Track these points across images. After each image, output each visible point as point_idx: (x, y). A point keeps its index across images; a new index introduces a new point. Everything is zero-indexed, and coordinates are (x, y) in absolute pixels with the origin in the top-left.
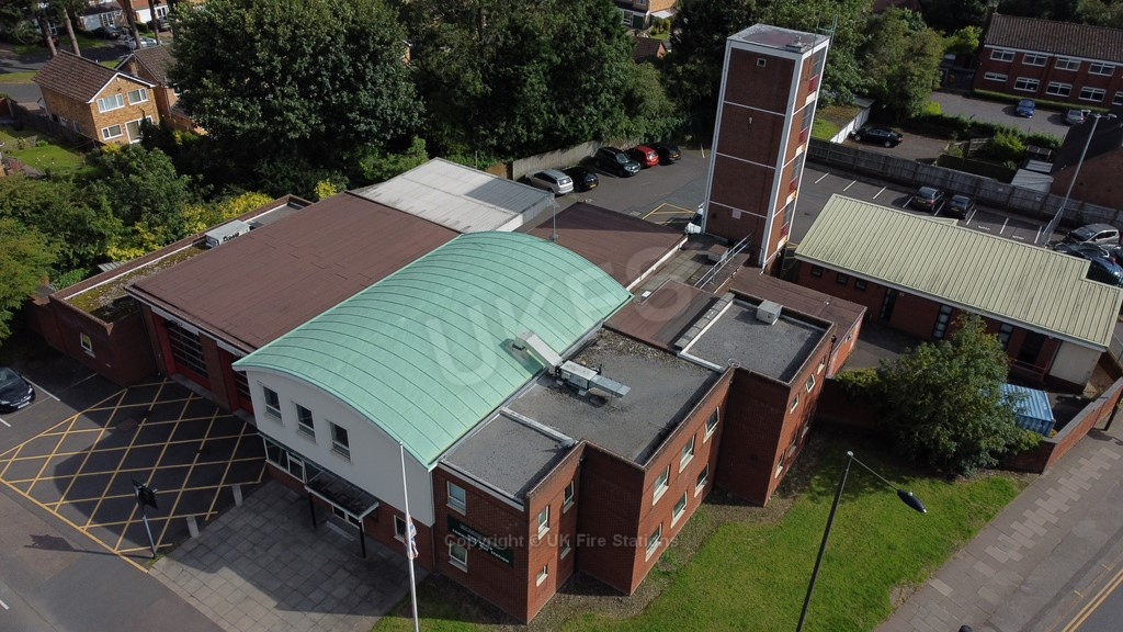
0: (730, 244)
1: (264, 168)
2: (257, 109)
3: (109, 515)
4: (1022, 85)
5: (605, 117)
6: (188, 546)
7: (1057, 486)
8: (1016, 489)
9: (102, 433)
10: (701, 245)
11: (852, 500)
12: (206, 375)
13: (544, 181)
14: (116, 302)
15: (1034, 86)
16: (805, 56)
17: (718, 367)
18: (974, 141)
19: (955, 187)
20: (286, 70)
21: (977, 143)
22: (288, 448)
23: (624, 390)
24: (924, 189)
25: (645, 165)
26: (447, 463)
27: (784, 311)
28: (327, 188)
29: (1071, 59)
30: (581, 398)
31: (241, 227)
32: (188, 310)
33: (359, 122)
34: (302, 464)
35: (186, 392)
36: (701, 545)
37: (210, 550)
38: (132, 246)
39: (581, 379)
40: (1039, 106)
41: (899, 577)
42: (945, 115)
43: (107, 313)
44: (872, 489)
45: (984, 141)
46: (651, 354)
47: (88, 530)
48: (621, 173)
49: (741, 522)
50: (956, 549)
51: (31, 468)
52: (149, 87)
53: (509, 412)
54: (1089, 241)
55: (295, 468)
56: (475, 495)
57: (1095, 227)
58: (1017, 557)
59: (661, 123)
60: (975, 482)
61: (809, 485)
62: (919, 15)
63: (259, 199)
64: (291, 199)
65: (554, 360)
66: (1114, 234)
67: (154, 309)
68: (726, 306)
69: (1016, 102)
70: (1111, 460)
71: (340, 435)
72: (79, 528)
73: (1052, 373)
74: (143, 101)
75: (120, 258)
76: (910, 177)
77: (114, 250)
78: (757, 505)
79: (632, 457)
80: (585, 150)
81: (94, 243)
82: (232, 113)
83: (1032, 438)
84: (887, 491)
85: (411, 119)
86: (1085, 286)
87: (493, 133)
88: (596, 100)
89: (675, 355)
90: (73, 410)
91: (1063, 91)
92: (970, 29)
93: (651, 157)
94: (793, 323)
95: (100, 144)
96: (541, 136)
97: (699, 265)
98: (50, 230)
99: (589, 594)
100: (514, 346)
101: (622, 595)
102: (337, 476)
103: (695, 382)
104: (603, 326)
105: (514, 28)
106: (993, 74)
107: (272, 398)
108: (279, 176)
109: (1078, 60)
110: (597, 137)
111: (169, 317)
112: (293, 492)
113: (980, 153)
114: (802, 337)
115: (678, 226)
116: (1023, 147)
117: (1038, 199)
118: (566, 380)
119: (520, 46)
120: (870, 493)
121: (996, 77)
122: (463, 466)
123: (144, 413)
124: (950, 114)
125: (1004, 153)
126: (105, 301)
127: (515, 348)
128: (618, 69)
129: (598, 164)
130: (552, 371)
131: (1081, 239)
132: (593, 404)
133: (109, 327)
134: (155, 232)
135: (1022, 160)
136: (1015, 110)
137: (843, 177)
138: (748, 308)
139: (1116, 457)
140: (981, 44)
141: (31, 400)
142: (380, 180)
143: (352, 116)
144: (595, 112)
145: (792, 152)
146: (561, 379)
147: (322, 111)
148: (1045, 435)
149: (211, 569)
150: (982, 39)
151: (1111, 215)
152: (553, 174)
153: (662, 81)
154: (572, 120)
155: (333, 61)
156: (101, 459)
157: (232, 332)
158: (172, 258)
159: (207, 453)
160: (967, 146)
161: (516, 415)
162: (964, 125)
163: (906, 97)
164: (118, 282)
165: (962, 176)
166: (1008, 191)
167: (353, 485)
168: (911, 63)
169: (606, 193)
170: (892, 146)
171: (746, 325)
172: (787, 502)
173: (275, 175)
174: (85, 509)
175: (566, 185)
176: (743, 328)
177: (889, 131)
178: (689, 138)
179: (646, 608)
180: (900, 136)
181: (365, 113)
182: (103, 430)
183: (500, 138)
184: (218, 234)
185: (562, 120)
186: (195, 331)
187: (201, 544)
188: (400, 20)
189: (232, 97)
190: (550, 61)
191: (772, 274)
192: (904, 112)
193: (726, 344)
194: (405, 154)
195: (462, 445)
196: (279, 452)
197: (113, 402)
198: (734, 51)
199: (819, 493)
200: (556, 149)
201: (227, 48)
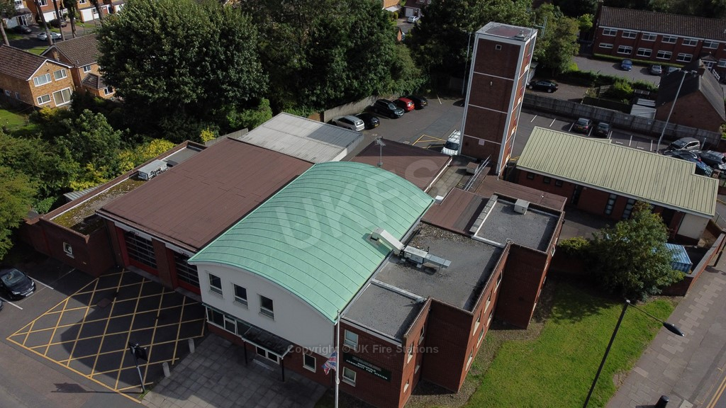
0: (479, 161)
1: (165, 123)
2: (163, 84)
3: (106, 365)
4: (622, 50)
5: (380, 80)
6: (164, 383)
7: (694, 303)
8: (672, 307)
9: (88, 310)
10: (459, 163)
11: (579, 321)
12: (156, 267)
13: (346, 123)
14: (86, 220)
15: (629, 51)
16: (526, 43)
17: (499, 244)
18: (602, 88)
19: (598, 117)
20: (182, 58)
21: (604, 88)
22: (225, 313)
23: (447, 263)
24: (581, 119)
25: (407, 111)
26: (345, 318)
27: (530, 206)
28: (208, 134)
29: (651, 34)
30: (419, 269)
31: (161, 165)
32: (144, 224)
33: (229, 91)
34: (235, 323)
35: (140, 278)
36: (494, 357)
37: (180, 385)
38: (86, 180)
39: (418, 257)
40: (634, 64)
41: (616, 368)
42: (582, 71)
43: (82, 228)
44: (589, 313)
45: (608, 87)
46: (455, 238)
47: (94, 377)
48: (392, 116)
49: (514, 339)
50: (645, 347)
51: (43, 338)
52: (68, 68)
53: (377, 281)
54: (683, 149)
55: (230, 326)
56: (365, 338)
57: (685, 139)
58: (681, 350)
59: (412, 82)
60: (649, 303)
61: (551, 313)
62: (558, 8)
63: (165, 145)
64: (189, 143)
65: (399, 246)
66: (696, 143)
67: (117, 224)
68: (493, 204)
69: (620, 61)
70: (721, 285)
71: (267, 303)
72: (87, 376)
73: (680, 233)
74: (64, 77)
75: (79, 188)
76: (570, 112)
77: (75, 183)
78: (522, 329)
79: (461, 305)
80: (367, 102)
81: (60, 179)
82: (145, 87)
83: (680, 275)
84: (598, 314)
85: (261, 86)
86: (695, 178)
87: (313, 94)
88: (376, 70)
89: (470, 237)
90: (64, 295)
91: (647, 53)
92: (587, 15)
93: (409, 105)
94: (536, 213)
95: (38, 109)
96: (342, 94)
97: (461, 176)
98: (31, 172)
99: (431, 394)
100: (372, 238)
101: (452, 393)
102: (261, 329)
103: (487, 255)
104: (421, 221)
105: (324, 25)
106: (604, 44)
107: (216, 281)
108: (176, 128)
109: (655, 34)
110: (375, 93)
111: (128, 229)
112: (226, 341)
113: (606, 94)
114: (544, 221)
115: (436, 150)
116: (632, 90)
117: (649, 123)
118: (408, 258)
119: (328, 37)
120: (588, 315)
121: (606, 46)
122: (356, 319)
123: (114, 294)
124: (585, 70)
125: (621, 94)
126: (79, 219)
127: (373, 239)
128: (389, 48)
129: (376, 110)
130: (397, 253)
131: (678, 147)
132: (428, 273)
133: (87, 237)
134: (101, 170)
135: (633, 98)
136: (620, 66)
137: (529, 113)
138: (507, 204)
139: (724, 282)
140: (594, 25)
141: (34, 290)
142: (241, 128)
143: (224, 86)
144: (375, 78)
145: (517, 101)
146: (404, 258)
147: (204, 84)
148: (686, 272)
149: (183, 397)
150: (594, 22)
151: (694, 131)
152: (351, 118)
153: (412, 56)
154: (361, 82)
155: (213, 51)
156: (91, 328)
157: (178, 238)
158: (117, 188)
159: (163, 319)
160: (598, 91)
161: (382, 283)
162: (594, 77)
163: (559, 61)
164: (83, 206)
165: (602, 111)
166: (631, 119)
167: (274, 335)
168: (561, 39)
169: (386, 130)
170: (552, 92)
171: (509, 215)
172: (540, 325)
173: (173, 127)
174: (89, 363)
175: (360, 125)
176: (506, 217)
177: (550, 82)
178: (429, 91)
179: (469, 400)
180: (557, 85)
181: (232, 84)
182: (88, 307)
183: (318, 96)
184: (146, 170)
185: (356, 84)
186: (149, 238)
187: (173, 381)
188: (253, 24)
189: (145, 77)
190: (347, 46)
191: (504, 179)
192: (558, 70)
193: (500, 229)
194: (256, 110)
195: (352, 306)
196: (218, 316)
197: (91, 288)
198: (481, 40)
199: (558, 318)
200: (349, 102)
201: (140, 45)
